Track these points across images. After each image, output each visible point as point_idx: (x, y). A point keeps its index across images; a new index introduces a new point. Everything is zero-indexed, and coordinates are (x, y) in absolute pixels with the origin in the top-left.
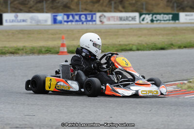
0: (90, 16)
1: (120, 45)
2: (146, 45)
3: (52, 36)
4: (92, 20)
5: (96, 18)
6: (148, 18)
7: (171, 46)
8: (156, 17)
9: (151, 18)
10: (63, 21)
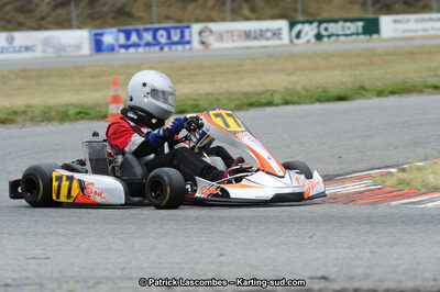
0: (178, 31)
1: (246, 94)
2: (303, 92)
3: (91, 81)
4: (183, 42)
5: (190, 32)
6: (309, 31)
7: (361, 91)
8: (326, 29)
9: (315, 31)
10: (116, 45)
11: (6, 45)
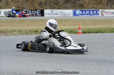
1: (113, 28)
3: (73, 23)
4: (97, 14)
5: (99, 12)
10: (79, 14)
11: (51, 13)
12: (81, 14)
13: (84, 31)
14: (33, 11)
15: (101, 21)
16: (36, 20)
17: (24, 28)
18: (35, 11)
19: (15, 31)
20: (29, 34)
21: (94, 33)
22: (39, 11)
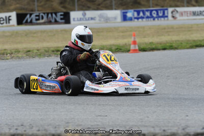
0: (162, 11)
1: (194, 41)
3: (121, 34)
4: (164, 16)
5: (168, 13)
10: (133, 17)
11: (82, 17)
12: (135, 18)
13: (142, 47)
14: (50, 15)
15: (172, 28)
16: (57, 31)
17: (34, 45)
18: (54, 15)
19: (19, 52)
20: (44, 56)
21: (159, 50)
22: (61, 15)
